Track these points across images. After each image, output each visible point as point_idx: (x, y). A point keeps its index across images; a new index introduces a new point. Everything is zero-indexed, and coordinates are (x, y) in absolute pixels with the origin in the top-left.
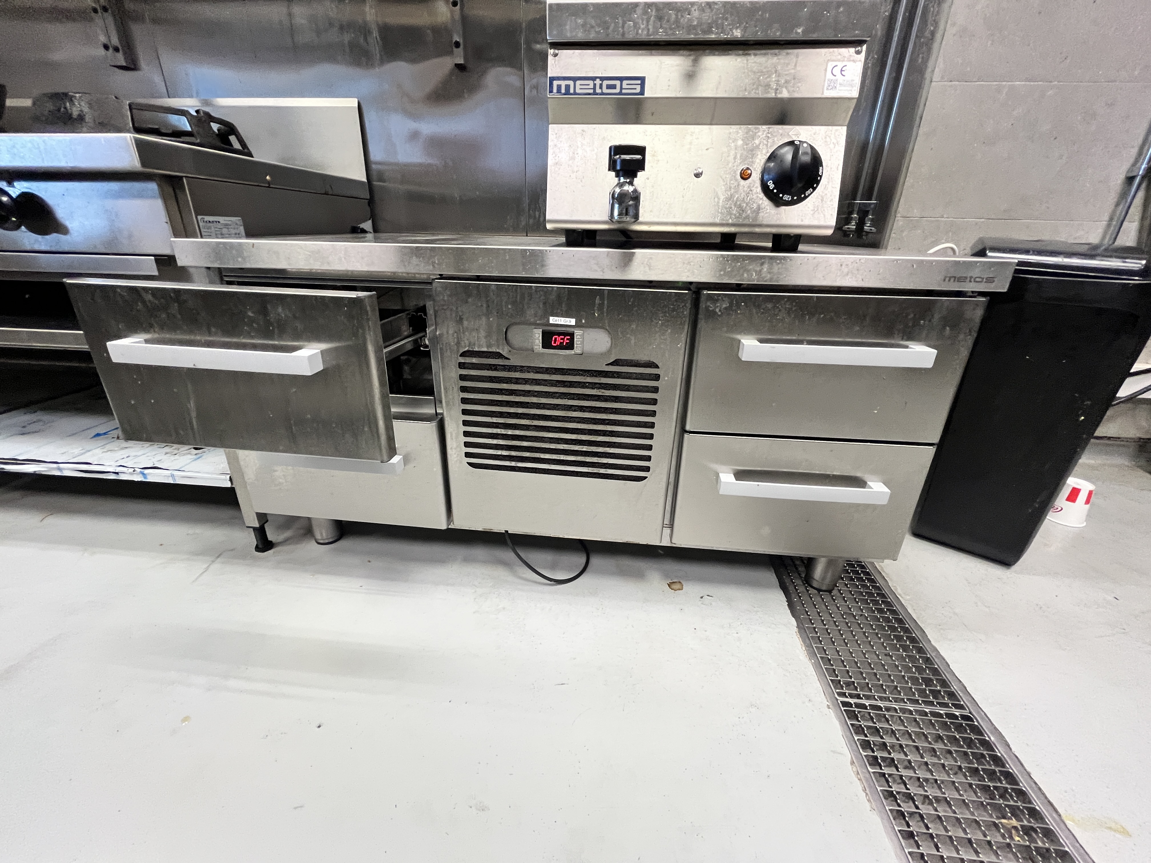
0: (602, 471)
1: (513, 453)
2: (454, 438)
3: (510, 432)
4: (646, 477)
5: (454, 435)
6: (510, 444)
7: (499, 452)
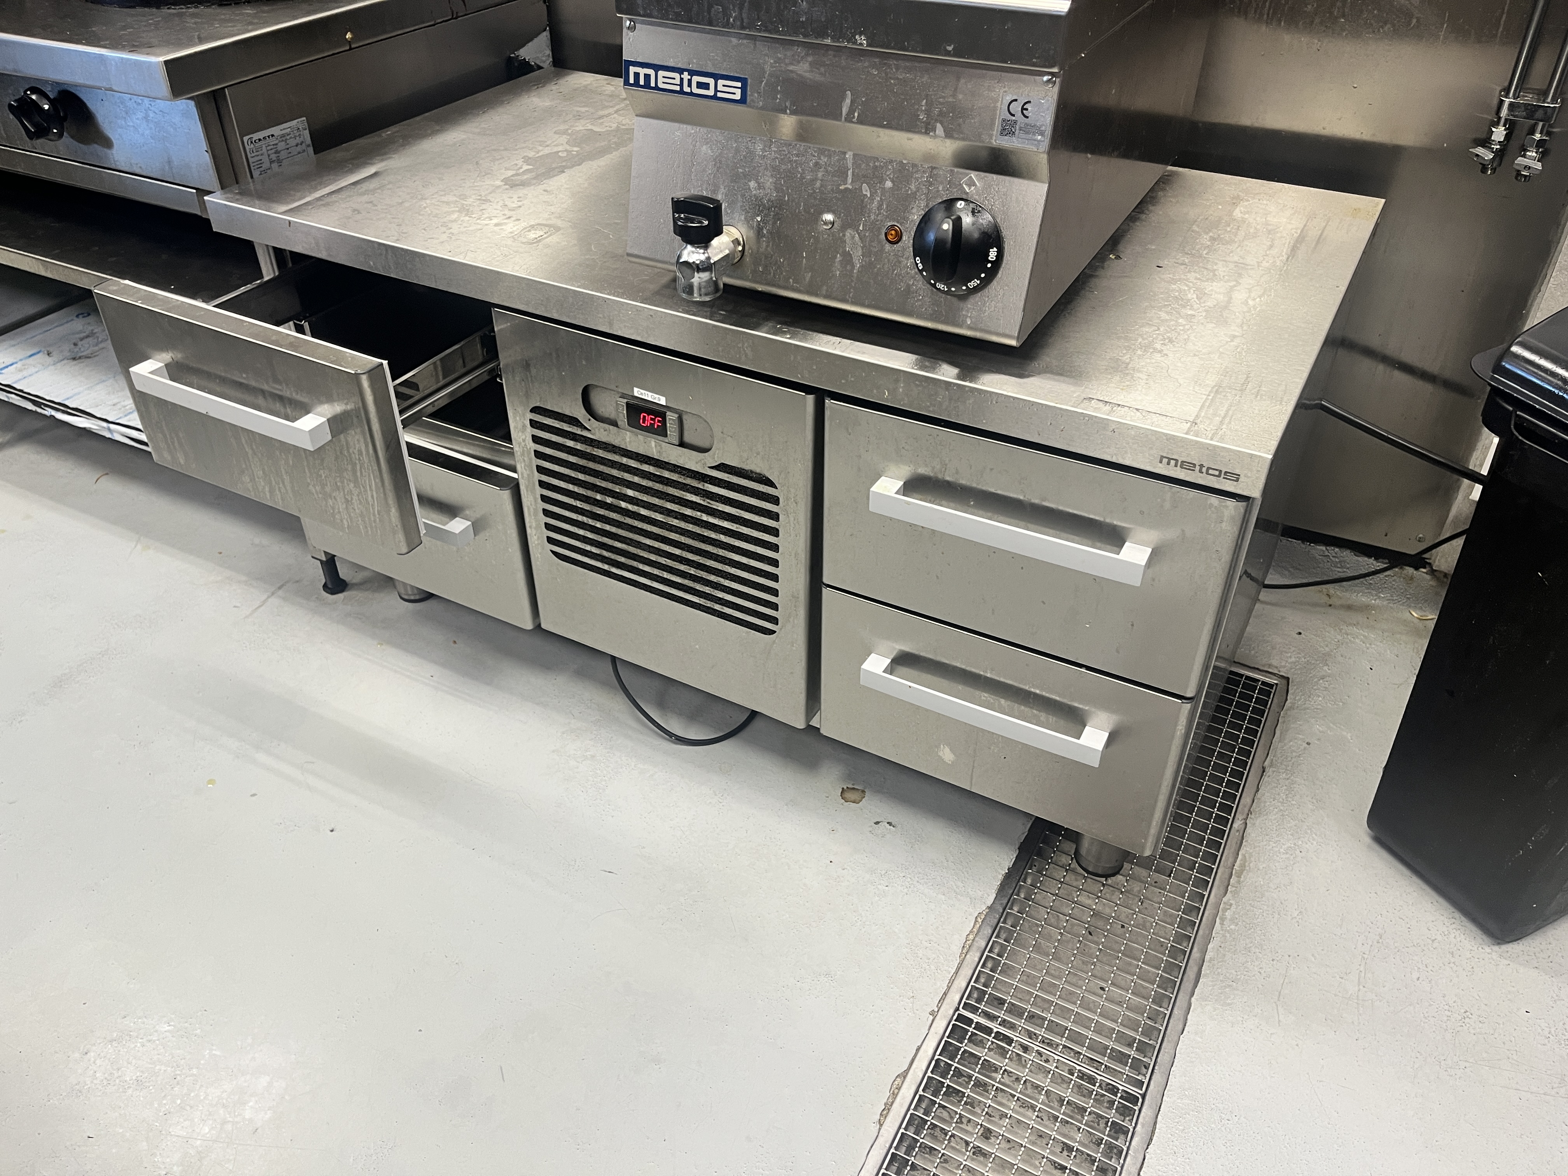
0: (717, 607)
1: (606, 554)
2: (532, 514)
3: (599, 525)
4: (775, 632)
5: (532, 510)
6: (600, 540)
7: (588, 548)
